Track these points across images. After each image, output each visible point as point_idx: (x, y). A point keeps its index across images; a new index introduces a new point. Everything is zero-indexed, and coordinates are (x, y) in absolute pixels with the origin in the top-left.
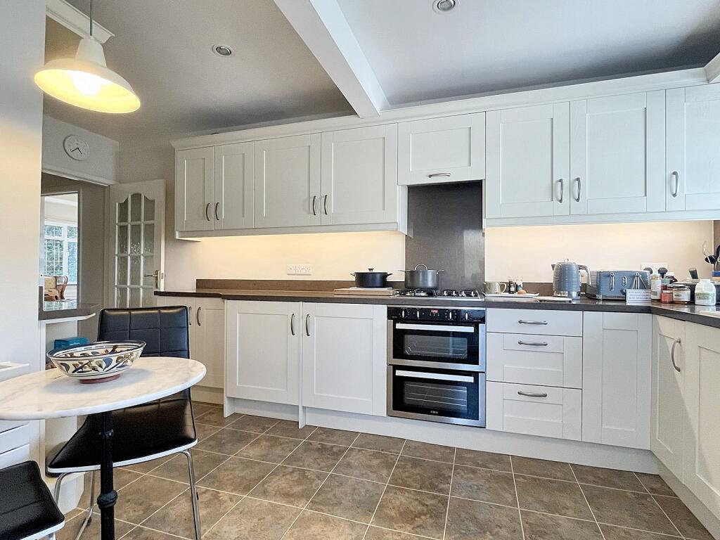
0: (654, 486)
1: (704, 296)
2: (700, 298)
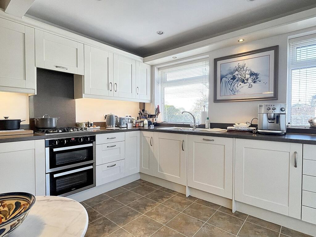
0: (142, 182)
1: (146, 124)
2: (145, 125)
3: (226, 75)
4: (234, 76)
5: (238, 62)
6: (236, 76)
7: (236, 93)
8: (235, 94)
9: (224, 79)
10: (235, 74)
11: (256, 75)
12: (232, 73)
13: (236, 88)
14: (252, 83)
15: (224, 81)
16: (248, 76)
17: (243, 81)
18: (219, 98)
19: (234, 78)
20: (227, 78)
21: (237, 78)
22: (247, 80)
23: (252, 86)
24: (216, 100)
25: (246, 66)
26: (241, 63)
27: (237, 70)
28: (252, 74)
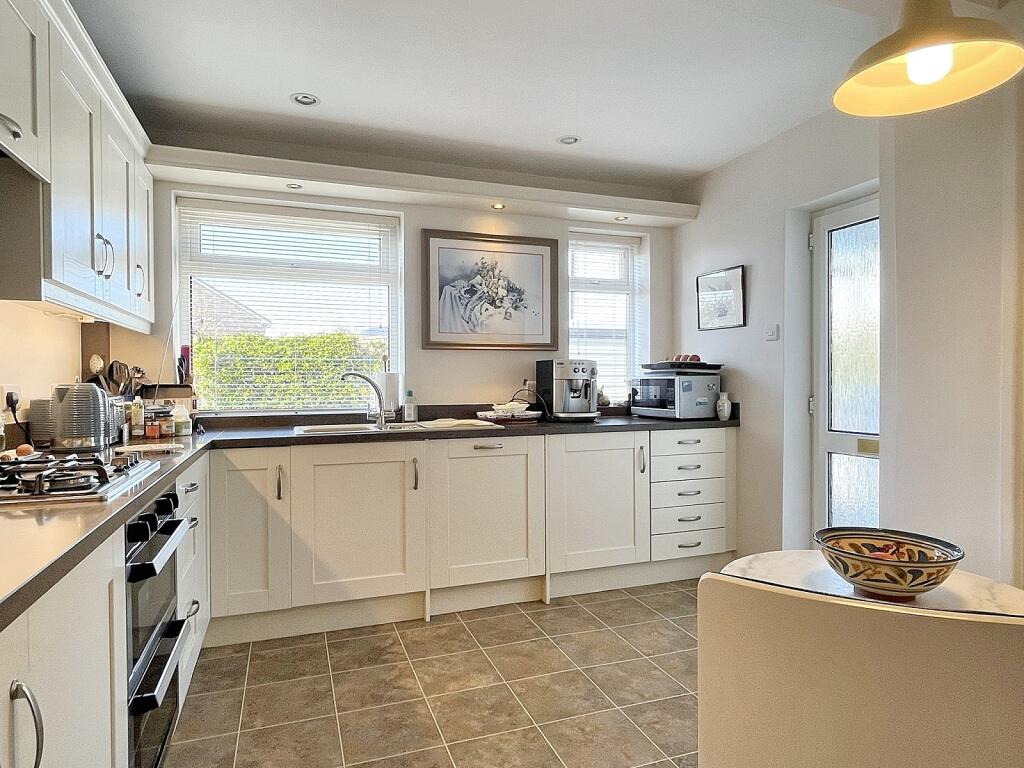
3: (454, 280)
4: (473, 286)
5: (482, 254)
6: (478, 286)
7: (478, 329)
8: (475, 332)
9: (447, 289)
10: (473, 282)
11: (520, 292)
12: (468, 277)
13: (478, 314)
14: (511, 310)
15: (448, 296)
16: (502, 292)
17: (493, 303)
18: (435, 337)
19: (472, 291)
20: (454, 287)
21: (479, 293)
22: (502, 300)
23: (511, 316)
24: (428, 344)
25: (499, 267)
26: (489, 259)
27: (479, 272)
28: (511, 289)
